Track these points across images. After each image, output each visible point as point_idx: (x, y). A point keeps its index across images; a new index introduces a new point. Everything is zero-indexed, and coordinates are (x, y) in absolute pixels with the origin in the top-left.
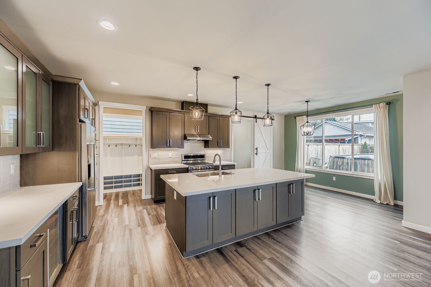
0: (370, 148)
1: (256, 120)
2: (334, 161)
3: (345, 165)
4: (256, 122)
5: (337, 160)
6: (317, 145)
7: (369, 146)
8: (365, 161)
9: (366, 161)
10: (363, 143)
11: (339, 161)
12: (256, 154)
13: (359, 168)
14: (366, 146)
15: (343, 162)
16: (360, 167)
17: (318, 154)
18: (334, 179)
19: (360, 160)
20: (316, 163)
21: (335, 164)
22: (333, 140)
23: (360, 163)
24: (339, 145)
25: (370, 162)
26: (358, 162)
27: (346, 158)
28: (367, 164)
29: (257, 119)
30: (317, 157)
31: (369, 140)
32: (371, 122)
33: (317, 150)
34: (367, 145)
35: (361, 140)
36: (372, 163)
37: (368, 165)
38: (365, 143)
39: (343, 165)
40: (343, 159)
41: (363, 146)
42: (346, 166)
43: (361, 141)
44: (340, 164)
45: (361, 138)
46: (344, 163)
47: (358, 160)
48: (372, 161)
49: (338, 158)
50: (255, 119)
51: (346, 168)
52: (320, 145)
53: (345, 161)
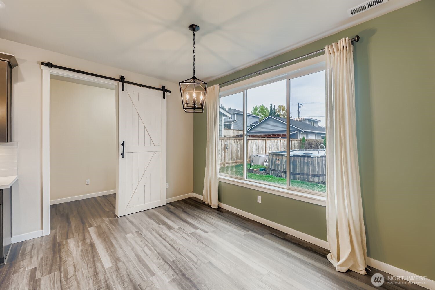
0: (308, 144)
1: (123, 86)
2: (272, 158)
3: (283, 163)
4: (123, 90)
5: (276, 158)
6: (258, 140)
7: (306, 142)
8: (304, 159)
9: (306, 158)
10: (302, 139)
11: (278, 159)
12: (122, 154)
13: (298, 168)
14: (304, 142)
15: (281, 160)
16: (299, 166)
17: (258, 151)
18: (259, 199)
19: (300, 158)
20: (253, 162)
21: (273, 163)
22: (276, 136)
23: (299, 161)
24: (280, 140)
25: (310, 159)
26: (297, 160)
27: (284, 156)
28: (306, 162)
29: (125, 84)
30: (258, 154)
31: (307, 135)
32: (307, 120)
33: (257, 145)
34: (305, 140)
35: (300, 135)
36: (311, 161)
37: (308, 163)
38: (304, 138)
39: (282, 164)
40: (282, 157)
41: (301, 141)
42: (285, 166)
43: (300, 137)
44: (279, 163)
45: (300, 134)
46: (283, 161)
47: (297, 158)
48: (312, 158)
49: (277, 155)
50: (120, 83)
51: (285, 168)
52: (261, 140)
53: (283, 159)
